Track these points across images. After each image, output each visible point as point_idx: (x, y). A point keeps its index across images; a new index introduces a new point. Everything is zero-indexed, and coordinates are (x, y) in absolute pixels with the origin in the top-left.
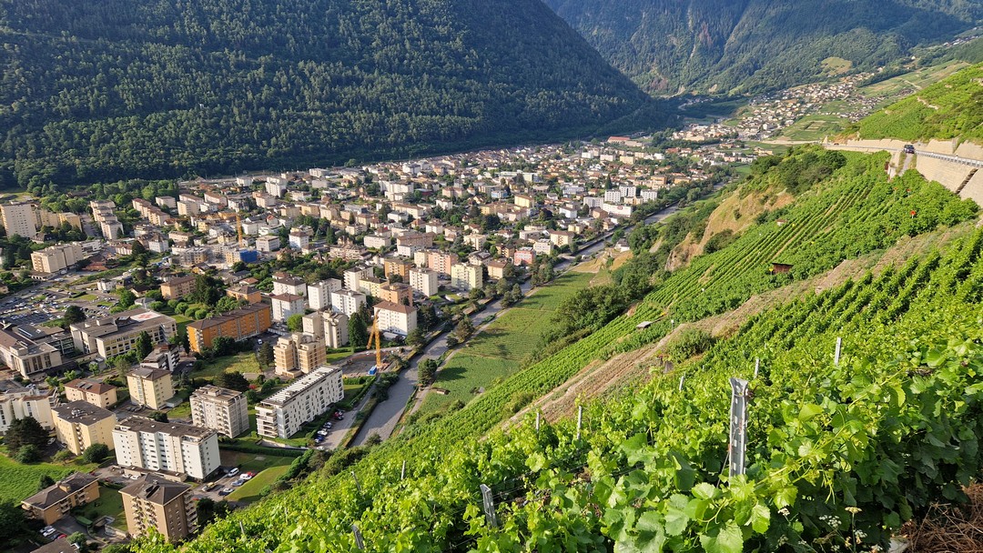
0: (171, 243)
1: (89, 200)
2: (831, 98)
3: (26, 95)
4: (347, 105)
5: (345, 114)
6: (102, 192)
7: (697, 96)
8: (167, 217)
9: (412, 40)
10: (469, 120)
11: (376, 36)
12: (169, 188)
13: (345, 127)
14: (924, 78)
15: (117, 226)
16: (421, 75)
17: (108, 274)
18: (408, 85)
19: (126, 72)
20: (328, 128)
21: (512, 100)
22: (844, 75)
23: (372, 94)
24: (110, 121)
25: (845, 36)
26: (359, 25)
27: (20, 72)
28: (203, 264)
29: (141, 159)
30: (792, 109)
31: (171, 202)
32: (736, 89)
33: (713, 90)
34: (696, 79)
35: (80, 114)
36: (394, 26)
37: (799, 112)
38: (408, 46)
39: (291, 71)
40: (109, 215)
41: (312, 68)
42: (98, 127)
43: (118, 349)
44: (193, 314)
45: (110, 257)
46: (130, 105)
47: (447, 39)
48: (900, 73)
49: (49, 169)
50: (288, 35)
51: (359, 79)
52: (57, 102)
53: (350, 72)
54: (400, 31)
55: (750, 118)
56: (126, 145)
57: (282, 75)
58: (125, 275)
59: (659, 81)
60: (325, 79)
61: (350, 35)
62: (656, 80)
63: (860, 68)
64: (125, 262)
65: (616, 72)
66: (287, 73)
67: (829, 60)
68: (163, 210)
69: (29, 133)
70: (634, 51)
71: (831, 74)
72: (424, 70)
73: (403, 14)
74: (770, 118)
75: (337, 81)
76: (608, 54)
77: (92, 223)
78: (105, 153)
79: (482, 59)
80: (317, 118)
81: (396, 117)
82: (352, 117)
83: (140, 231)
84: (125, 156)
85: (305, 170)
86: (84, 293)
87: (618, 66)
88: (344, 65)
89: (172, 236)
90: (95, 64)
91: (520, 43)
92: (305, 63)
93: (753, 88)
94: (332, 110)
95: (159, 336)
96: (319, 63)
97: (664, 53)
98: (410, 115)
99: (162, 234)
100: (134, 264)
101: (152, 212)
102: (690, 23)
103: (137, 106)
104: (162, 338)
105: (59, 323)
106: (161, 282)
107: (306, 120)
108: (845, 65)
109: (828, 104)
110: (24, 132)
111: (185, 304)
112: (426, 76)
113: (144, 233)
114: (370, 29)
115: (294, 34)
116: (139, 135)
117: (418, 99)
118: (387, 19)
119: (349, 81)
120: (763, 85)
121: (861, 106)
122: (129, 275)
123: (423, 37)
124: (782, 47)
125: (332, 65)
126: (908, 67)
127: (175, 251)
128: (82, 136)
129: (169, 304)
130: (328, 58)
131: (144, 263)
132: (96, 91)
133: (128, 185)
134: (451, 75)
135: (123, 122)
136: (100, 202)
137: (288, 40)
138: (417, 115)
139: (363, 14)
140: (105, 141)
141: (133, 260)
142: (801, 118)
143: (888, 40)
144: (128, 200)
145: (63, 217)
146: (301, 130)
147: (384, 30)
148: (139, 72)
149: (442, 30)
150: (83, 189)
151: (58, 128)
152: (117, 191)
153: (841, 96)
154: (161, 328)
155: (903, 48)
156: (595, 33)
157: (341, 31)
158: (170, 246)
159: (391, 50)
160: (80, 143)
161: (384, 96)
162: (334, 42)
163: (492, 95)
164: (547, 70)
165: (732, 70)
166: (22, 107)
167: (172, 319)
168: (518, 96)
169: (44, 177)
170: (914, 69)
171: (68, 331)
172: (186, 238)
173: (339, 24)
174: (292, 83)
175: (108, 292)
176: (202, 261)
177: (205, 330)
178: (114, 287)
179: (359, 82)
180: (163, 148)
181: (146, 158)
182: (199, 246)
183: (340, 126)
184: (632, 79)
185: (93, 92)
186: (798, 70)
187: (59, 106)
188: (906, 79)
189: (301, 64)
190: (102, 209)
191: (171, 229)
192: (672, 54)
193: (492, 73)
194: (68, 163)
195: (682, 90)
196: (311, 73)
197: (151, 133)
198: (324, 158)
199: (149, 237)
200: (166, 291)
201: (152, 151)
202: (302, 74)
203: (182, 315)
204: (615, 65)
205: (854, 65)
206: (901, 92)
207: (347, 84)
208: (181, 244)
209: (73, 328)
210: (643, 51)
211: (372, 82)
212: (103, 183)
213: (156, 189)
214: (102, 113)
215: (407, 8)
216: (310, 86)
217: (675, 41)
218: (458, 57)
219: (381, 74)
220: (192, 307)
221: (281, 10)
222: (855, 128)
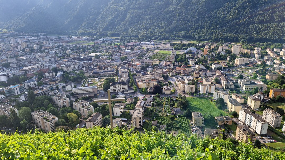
1: (255, 47)
3: (248, 17)
6: (259, 45)
8: (276, 55)
12: (280, 46)
15: (259, 55)
17: (253, 68)
19: (279, 10)
24: (269, 25)
27: (249, 11)
28: (282, 72)
29: (274, 36)
31: (279, 50)
35: (261, 22)
40: (259, 52)
42: (265, 26)
43: (248, 89)
44: (273, 86)
45: (255, 64)
46: (276, 20)
49: (247, 38)
52: (255, 19)
56: (271, 32)
58: (257, 70)
64: (258, 66)
68: (275, 53)
69: (246, 27)
77: (253, 53)
78: (264, 34)
83: (266, 58)
84: (269, 35)
86: (245, 72)
89: (275, 61)
90: (270, 7)
95: (261, 89)
99: (272, 60)
100: (261, 67)
101: (271, 53)
103: (278, 20)
104: (261, 90)
105: (236, 78)
106: (267, 74)
110: (244, 27)
111: (272, 83)
116: (276, 29)
122: (258, 70)
127: (275, 66)
128: (259, 29)
129: (267, 81)
131: (264, 67)
132: (267, 16)
133: (267, 44)
135: (272, 25)
136: (257, 48)
140: (265, 30)
141: (261, 66)
144: (266, 48)
145: (246, 51)
148: (283, 9)
150: (254, 44)
151: (253, 26)
152: (263, 45)
154: (262, 87)
158: (274, 64)
160: (258, 31)
166: (246, 20)
167: (266, 86)
169: (245, 39)
171: (238, 81)
172: (280, 62)
175: (251, 73)
177: (276, 92)
178: (253, 72)
180: (282, 34)
181: (276, 36)
182: (283, 66)
187: (256, 20)
190: (257, 50)
191: (276, 59)
194: (253, 36)
197: (280, 29)
199: (268, 60)
200: (267, 77)
201: (278, 34)
203: (270, 85)
208: (277, 64)
212: (260, 42)
213: (275, 46)
214: (267, 22)
220: (274, 84)
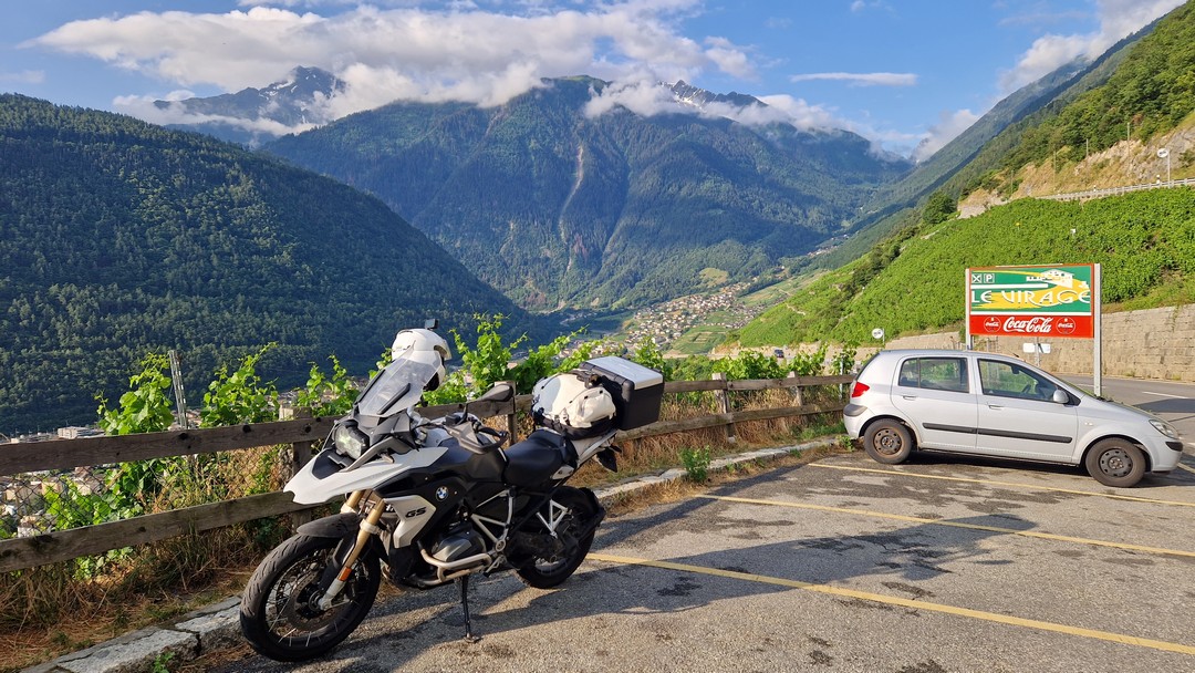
2: (714, 309)
4: (123, 339)
5: (120, 350)
7: (579, 311)
9: (221, 255)
10: (302, 348)
11: (170, 251)
13: (119, 367)
14: (795, 286)
16: (234, 296)
18: (215, 310)
20: (92, 370)
21: (361, 322)
22: (723, 285)
23: (162, 322)
25: (718, 247)
26: (145, 238)
30: (678, 321)
32: (618, 302)
33: (595, 303)
34: (577, 293)
36: (195, 239)
37: (685, 324)
38: (215, 261)
39: (37, 298)
41: (71, 293)
47: (270, 252)
48: (773, 283)
50: (35, 253)
51: (142, 305)
53: (129, 297)
54: (205, 245)
55: (637, 332)
57: (22, 304)
59: (536, 295)
60: (89, 306)
61: (132, 250)
62: (532, 294)
63: (736, 278)
65: (486, 287)
66: (31, 301)
67: (706, 270)
70: (505, 264)
71: (710, 284)
72: (238, 291)
73: (209, 225)
74: (657, 331)
75: (110, 308)
76: (476, 267)
79: (319, 275)
80: (74, 358)
81: (197, 350)
82: (130, 354)
85: (51, 431)
87: (489, 280)
88: (120, 288)
91: (367, 256)
92: (60, 287)
93: (636, 301)
94: (100, 346)
96: (81, 287)
97: (537, 266)
98: (218, 345)
102: (562, 234)
107: (57, 362)
108: (722, 276)
109: (712, 314)
112: (240, 298)
114: (162, 242)
115: (44, 251)
117: (230, 327)
118: (186, 230)
119: (127, 308)
120: (646, 297)
121: (742, 315)
123: (237, 251)
124: (659, 259)
125: (101, 289)
126: (780, 276)
130: (96, 279)
134: (276, 295)
137: (35, 259)
138: (228, 346)
139: (152, 224)
142: (688, 330)
143: (757, 250)
146: (48, 375)
147: (181, 243)
149: (264, 243)
153: (723, 306)
155: (772, 258)
156: (458, 245)
157: (118, 246)
159: (190, 268)
161: (180, 324)
162: (106, 260)
163: (333, 317)
164: (403, 286)
165: (613, 282)
168: (366, 317)
170: (786, 278)
173: (116, 238)
174: (39, 314)
179: (142, 309)
183: (112, 367)
184: (505, 294)
186: (678, 282)
188: (780, 287)
189: (54, 289)
192: (547, 267)
193: (332, 291)
195: (562, 304)
196: (68, 299)
198: (83, 411)
202: (54, 302)
204: (484, 279)
205: (731, 275)
206: (777, 300)
207: (125, 312)
210: (515, 264)
211: (162, 308)
215: (215, 217)
216: (67, 316)
217: (549, 254)
218: (286, 274)
219: (175, 296)
221: (27, 221)
222: (736, 337)
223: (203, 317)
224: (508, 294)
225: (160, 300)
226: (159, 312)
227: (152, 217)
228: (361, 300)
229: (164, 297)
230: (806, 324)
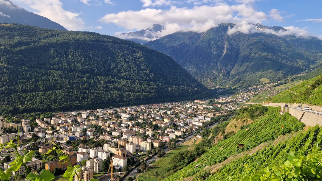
0: (46, 134)
1: (22, 119)
2: (264, 90)
3: (8, 85)
4: (111, 89)
5: (111, 92)
6: (26, 116)
7: (222, 89)
8: (47, 125)
9: (133, 70)
10: (150, 94)
11: (122, 69)
12: (49, 115)
13: (110, 96)
14: (292, 85)
15: (28, 128)
16: (136, 81)
17: (22, 144)
18: (131, 83)
19: (42, 78)
20: (105, 96)
21: (164, 88)
22: (268, 83)
23: (120, 86)
24: (34, 94)
25: (267, 72)
26: (117, 66)
27: (7, 78)
28: (56, 141)
29: (42, 106)
30: (252, 93)
31: (49, 120)
32: (234, 87)
33: (227, 87)
34: (222, 83)
35: (24, 91)
36: (128, 66)
37: (255, 94)
38: (132, 72)
39: (95, 79)
40: (27, 124)
41: (102, 78)
42: (29, 95)
43: (20, 172)
44: (48, 159)
45: (24, 138)
46: (41, 88)
47: (144, 70)
48: (285, 83)
49: (11, 108)
50: (95, 68)
51: (116, 81)
52: (17, 87)
53: (113, 79)
54: (130, 68)
55: (239, 96)
56: (37, 101)
57: (92, 80)
58: (28, 145)
59: (210, 84)
60: (105, 81)
61: (114, 69)
62: (209, 83)
63: (272, 81)
64: (29, 140)
65: (197, 81)
66: (93, 79)
67: (263, 79)
68: (46, 123)
69: (6, 97)
70: (202, 75)
71: (264, 83)
72: (137, 79)
73: (131, 63)
74: (246, 96)
75: (109, 82)
76: (194, 75)
77: (21, 127)
78: (30, 104)
79: (155, 76)
80: (101, 93)
81: (127, 93)
82: (113, 93)
84: (37, 105)
85: (95, 110)
86: (12, 151)
87: (198, 79)
88: (112, 77)
89: (47, 131)
90: (32, 76)
91: (167, 72)
92: (100, 77)
93: (240, 87)
94: (107, 91)
95: (35, 167)
96: (104, 77)
97: (211, 76)
98: (132, 92)
99: (44, 131)
100: (32, 141)
101: (42, 123)
102: (219, 67)
103: (43, 89)
105: (1, 162)
106: (40, 147)
107: (98, 94)
108: (268, 81)
109: (264, 92)
110: (5, 97)
111: (47, 156)
112: (137, 81)
113: (37, 130)
114: (121, 67)
115: (97, 68)
116: (42, 98)
117: (134, 88)
118: (126, 64)
119: (113, 82)
120: (243, 86)
121: (274, 93)
122: (29, 145)
123: (137, 69)
124: (248, 75)
125: (108, 77)
126: (287, 81)
127: (47, 136)
128: (24, 98)
129: (41, 155)
130: (107, 75)
131: (35, 141)
132: (31, 84)
133: (36, 114)
134: (145, 81)
135: (38, 94)
136: (25, 120)
137: (95, 70)
138: (134, 92)
139: (119, 63)
140: (31, 100)
141: (32, 140)
142: (255, 96)
143: (280, 73)
144: (35, 119)
145: (11, 125)
146: (96, 97)
147: (125, 67)
148: (46, 79)
149: (143, 68)
150: (21, 115)
151: (16, 95)
152: (32, 116)
153: (267, 90)
154: (36, 164)
155: (285, 76)
156: (190, 69)
157: (112, 67)
159: (127, 73)
160: (22, 100)
161: (124, 87)
162: (109, 71)
163: (158, 87)
164: (175, 80)
165: (233, 81)
166: (6, 89)
167: (41, 161)
168: (166, 87)
169: (8, 111)
170: (289, 82)
172: (51, 132)
173: (111, 66)
174: (95, 83)
175: (21, 151)
176: (56, 140)
177: (51, 165)
178: (23, 149)
179: (116, 82)
180: (50, 102)
181: (43, 105)
182: (55, 135)
183: (109, 96)
184: (202, 83)
185: (30, 84)
186: (253, 82)
187: (18, 89)
188: (287, 85)
189: (98, 77)
190: (25, 122)
191: (47, 129)
192: (214, 76)
193: (158, 80)
194: (17, 106)
195: (218, 87)
196: (101, 79)
197: (46, 97)
198: (102, 106)
199: (39, 132)
200: (41, 151)
201: (46, 103)
202: (98, 80)
203: (45, 160)
204: (197, 78)
205: (270, 80)
206: (286, 89)
207: (112, 83)
208: (49, 134)
209: (5, 164)
210: (205, 75)
211: (120, 82)
212: (27, 113)
213: (45, 115)
214: (32, 91)
215: (133, 61)
216: (100, 83)
217: (215, 72)
218: (148, 75)
219: (123, 80)
220: (49, 157)
221: (94, 61)
222: (271, 99)
223: (129, 85)
224: (203, 83)
225: (120, 80)
226: (119, 83)
227: (119, 61)
228: (165, 83)
229: (121, 80)
230: (296, 97)
